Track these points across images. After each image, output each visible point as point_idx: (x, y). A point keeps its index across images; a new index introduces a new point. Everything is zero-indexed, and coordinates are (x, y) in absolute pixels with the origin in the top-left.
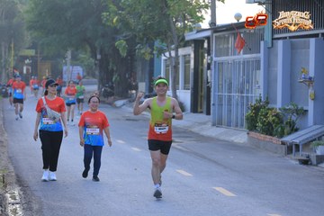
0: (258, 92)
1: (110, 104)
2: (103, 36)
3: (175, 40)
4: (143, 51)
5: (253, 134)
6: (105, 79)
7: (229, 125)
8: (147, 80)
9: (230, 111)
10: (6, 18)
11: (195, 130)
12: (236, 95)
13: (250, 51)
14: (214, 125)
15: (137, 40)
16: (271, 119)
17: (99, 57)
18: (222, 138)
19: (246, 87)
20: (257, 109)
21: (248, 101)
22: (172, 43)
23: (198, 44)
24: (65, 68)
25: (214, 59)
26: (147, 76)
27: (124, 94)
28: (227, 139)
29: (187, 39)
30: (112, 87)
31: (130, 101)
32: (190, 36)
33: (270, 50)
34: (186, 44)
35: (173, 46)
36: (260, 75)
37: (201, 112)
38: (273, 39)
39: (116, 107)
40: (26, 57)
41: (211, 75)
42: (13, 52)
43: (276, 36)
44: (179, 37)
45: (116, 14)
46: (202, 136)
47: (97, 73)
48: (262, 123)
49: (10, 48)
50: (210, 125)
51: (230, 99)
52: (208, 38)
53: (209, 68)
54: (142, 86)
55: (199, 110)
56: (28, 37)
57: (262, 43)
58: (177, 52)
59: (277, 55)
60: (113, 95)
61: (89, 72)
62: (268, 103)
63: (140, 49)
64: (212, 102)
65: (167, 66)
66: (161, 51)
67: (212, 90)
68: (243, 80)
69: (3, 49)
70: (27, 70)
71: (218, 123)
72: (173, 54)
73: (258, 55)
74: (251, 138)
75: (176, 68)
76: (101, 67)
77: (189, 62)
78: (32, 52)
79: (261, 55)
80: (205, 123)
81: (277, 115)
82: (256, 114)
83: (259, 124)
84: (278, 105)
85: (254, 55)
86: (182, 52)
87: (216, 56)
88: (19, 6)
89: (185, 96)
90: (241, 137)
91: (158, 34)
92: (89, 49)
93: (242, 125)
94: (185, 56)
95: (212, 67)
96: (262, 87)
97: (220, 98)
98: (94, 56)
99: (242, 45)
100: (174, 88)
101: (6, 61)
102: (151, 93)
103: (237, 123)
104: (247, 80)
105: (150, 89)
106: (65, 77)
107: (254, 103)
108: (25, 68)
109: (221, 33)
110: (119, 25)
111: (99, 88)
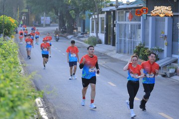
0: (139, 40)
1: (65, 37)
2: (62, 6)
3: (97, 11)
4: (82, 16)
6: (62, 25)
7: (125, 53)
8: (82, 26)
9: (125, 46)
11: (108, 54)
12: (127, 39)
13: (135, 20)
14: (117, 52)
15: (80, 10)
16: (146, 53)
17: (59, 14)
18: (122, 59)
19: (133, 36)
20: (139, 48)
21: (134, 43)
22: (96, 11)
23: (108, 13)
24: (42, 18)
26: (82, 24)
27: (71, 33)
28: (124, 60)
29: (103, 10)
30: (65, 29)
31: (75, 36)
32: (104, 9)
33: (145, 21)
34: (102, 13)
35: (96, 13)
36: (140, 32)
37: (110, 44)
38: (147, 16)
39: (67, 39)
40: (23, 13)
41: (116, 30)
42: (19, 12)
43: (148, 15)
44: (99, 9)
46: (112, 58)
47: (58, 20)
48: (142, 55)
49: (17, 10)
50: (115, 52)
51: (125, 40)
52: (114, 11)
53: (114, 26)
54: (80, 29)
55: (109, 43)
56: (25, 5)
57: (142, 17)
58: (98, 16)
59: (149, 23)
60: (66, 32)
61: (53, 21)
62: (144, 45)
63: (81, 15)
64: (116, 42)
65: (93, 22)
66: (90, 16)
67: (116, 36)
68: (132, 32)
69: (14, 10)
70: (24, 18)
71: (119, 52)
72: (96, 17)
73: (139, 22)
75: (97, 23)
76: (60, 19)
77: (103, 21)
78: (26, 11)
79: (141, 23)
80: (112, 51)
81: (149, 52)
82: (139, 50)
83: (141, 55)
84: (150, 47)
85: (137, 22)
86: (100, 16)
87: (118, 21)
89: (102, 37)
91: (89, 8)
92: (54, 10)
93: (131, 53)
94: (101, 18)
95: (116, 26)
96: (141, 37)
97: (121, 41)
98: (57, 14)
99: (132, 18)
100: (97, 33)
101: (15, 15)
102: (84, 32)
103: (129, 52)
104: (133, 33)
105: (84, 30)
106: (42, 22)
107: (138, 45)
108: (23, 17)
109: (121, 11)
110: (71, 4)
111: (60, 29)
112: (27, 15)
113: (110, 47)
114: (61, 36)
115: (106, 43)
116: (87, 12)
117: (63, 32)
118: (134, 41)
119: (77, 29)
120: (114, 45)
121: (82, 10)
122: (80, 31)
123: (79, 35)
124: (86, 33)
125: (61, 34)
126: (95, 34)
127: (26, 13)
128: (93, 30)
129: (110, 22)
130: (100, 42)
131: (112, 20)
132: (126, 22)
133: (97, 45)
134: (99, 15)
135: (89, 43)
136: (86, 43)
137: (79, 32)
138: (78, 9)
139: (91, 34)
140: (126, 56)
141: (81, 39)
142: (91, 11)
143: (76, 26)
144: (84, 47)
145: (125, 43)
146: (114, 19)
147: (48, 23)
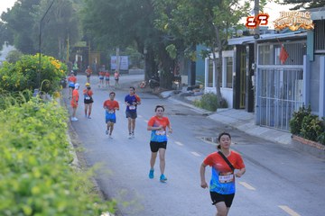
0: (300, 101)
1: (156, 95)
3: (219, 44)
4: (190, 54)
5: (296, 137)
6: (151, 72)
7: (272, 125)
8: (190, 74)
9: (272, 112)
10: (62, 16)
11: (240, 127)
12: (277, 99)
13: (292, 62)
14: (258, 124)
15: (185, 43)
16: (314, 127)
17: (145, 52)
18: (267, 138)
19: (289, 93)
20: (300, 116)
21: (290, 106)
22: (216, 46)
23: (240, 48)
24: (113, 58)
25: (258, 66)
26: (190, 70)
27: (169, 87)
28: (271, 139)
29: (229, 44)
30: (158, 79)
31: (175, 93)
32: (232, 42)
33: (312, 63)
34: (229, 48)
35: (216, 49)
36: (302, 85)
37: (243, 109)
38: (315, 54)
39: (161, 98)
40: (77, 48)
41: (255, 80)
42: (69, 46)
43: (317, 51)
44: (222, 42)
45: (167, 21)
46: (248, 135)
47: (143, 62)
48: (306, 129)
49: (66, 43)
50: (253, 123)
51: (272, 101)
52: (252, 46)
53: (252, 73)
54: (185, 79)
55: (241, 106)
56: (81, 34)
57: (305, 56)
58: (220, 54)
59: (319, 68)
60: (158, 85)
61: (135, 64)
62: (310, 110)
63: (188, 52)
64: (256, 105)
65: (210, 65)
66: (206, 54)
67: (256, 93)
68: (285, 86)
69: (60, 43)
70: (79, 58)
71: (261, 123)
72: (217, 55)
73: (300, 66)
74: (295, 141)
75: (219, 69)
76: (147, 60)
77: (231, 63)
78: (83, 44)
79: (304, 67)
80: (247, 121)
81: (320, 124)
82: (300, 120)
83: (303, 130)
84: (320, 114)
85: (296, 66)
86: (225, 54)
87: (259, 64)
88: (73, 5)
89: (228, 94)
90: (285, 138)
91: (204, 39)
92: (136, 44)
93: (284, 125)
94: (227, 58)
95: (256, 73)
96: (304, 96)
97: (264, 102)
98: (141, 50)
99: (286, 58)
100: (219, 87)
101: (62, 53)
102: (194, 86)
103: (280, 125)
104: (289, 87)
105: (193, 81)
106: (113, 66)
107: (297, 110)
108: (77, 56)
109: (264, 44)
110: (170, 31)
111: (147, 79)
112: (85, 53)
113: (243, 114)
114: (150, 93)
115: (237, 106)
116: (200, 48)
117: (154, 85)
118: (290, 103)
119: (179, 79)
120: (251, 109)
121: (189, 44)
122: (186, 83)
123: (185, 90)
124: (198, 87)
125: (149, 89)
126: (214, 90)
127: (82, 48)
128: (210, 80)
129: (244, 66)
130: (224, 104)
131: (247, 63)
132: (275, 67)
133: (218, 110)
134: (223, 52)
135: (203, 107)
136: (198, 106)
137: (184, 85)
138: (182, 40)
139: (207, 90)
140: (274, 130)
141: (188, 98)
142: (207, 45)
143: (178, 74)
144: (193, 114)
145: (273, 106)
146: (252, 61)
147: (125, 67)
